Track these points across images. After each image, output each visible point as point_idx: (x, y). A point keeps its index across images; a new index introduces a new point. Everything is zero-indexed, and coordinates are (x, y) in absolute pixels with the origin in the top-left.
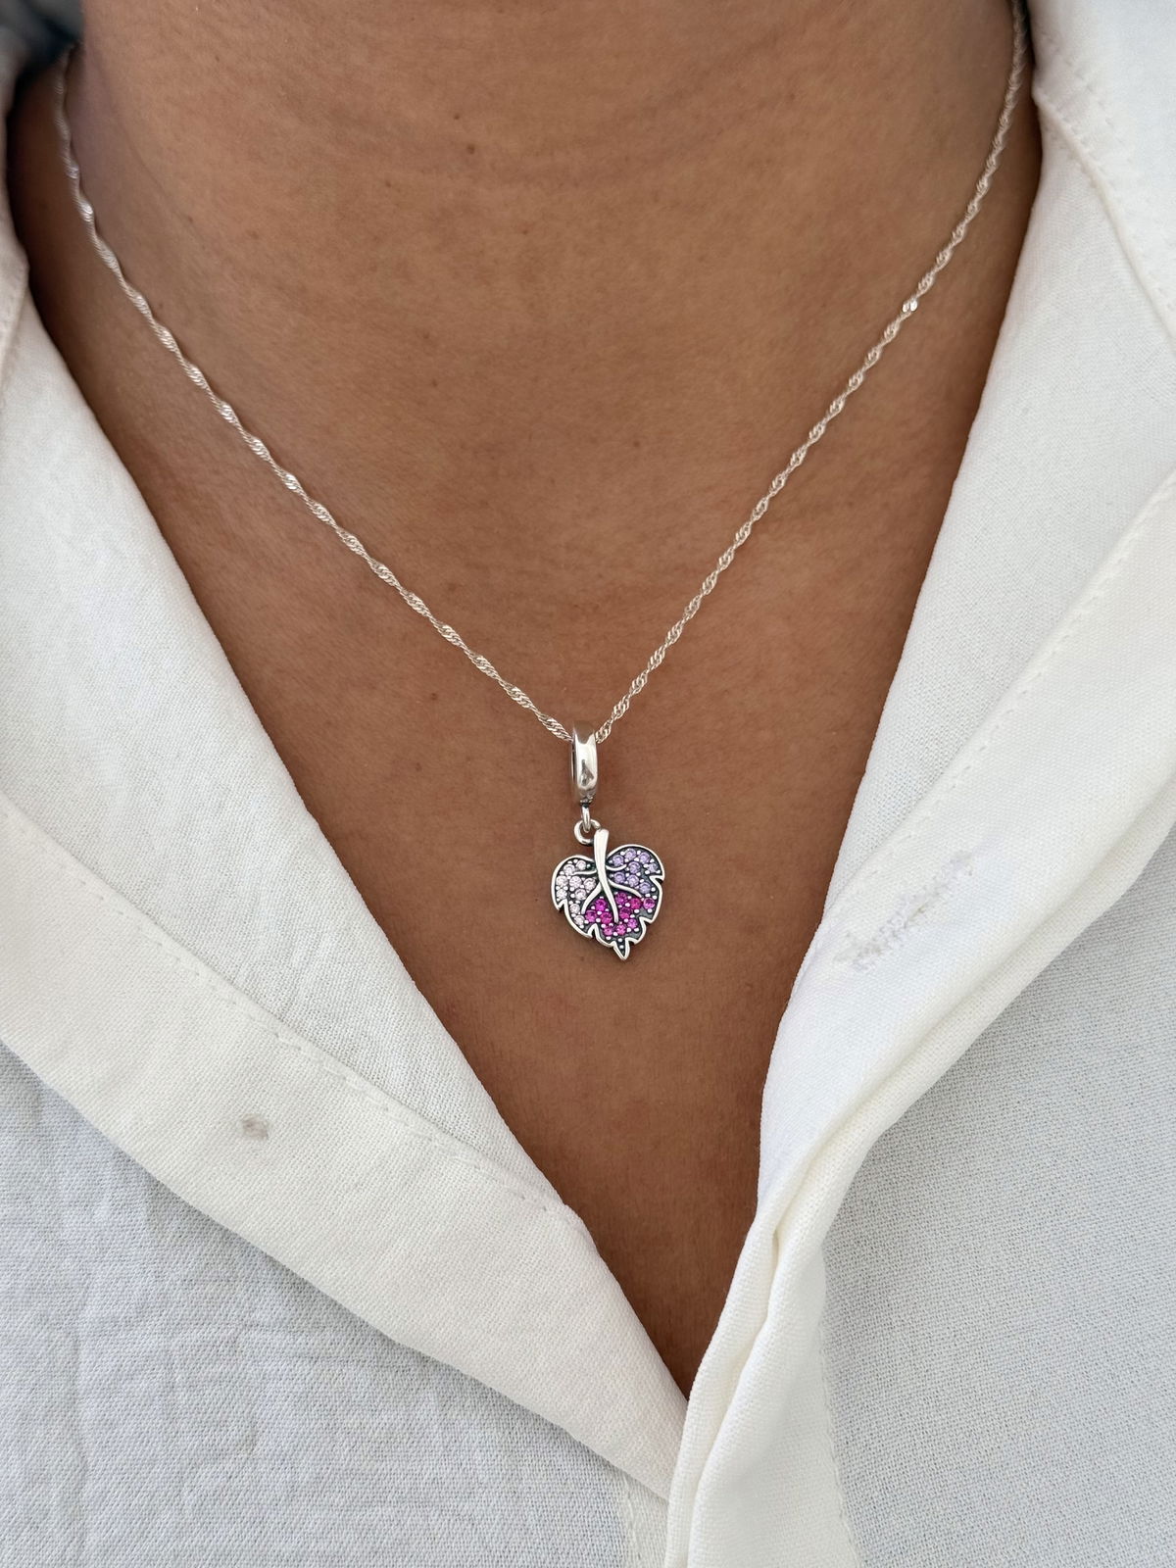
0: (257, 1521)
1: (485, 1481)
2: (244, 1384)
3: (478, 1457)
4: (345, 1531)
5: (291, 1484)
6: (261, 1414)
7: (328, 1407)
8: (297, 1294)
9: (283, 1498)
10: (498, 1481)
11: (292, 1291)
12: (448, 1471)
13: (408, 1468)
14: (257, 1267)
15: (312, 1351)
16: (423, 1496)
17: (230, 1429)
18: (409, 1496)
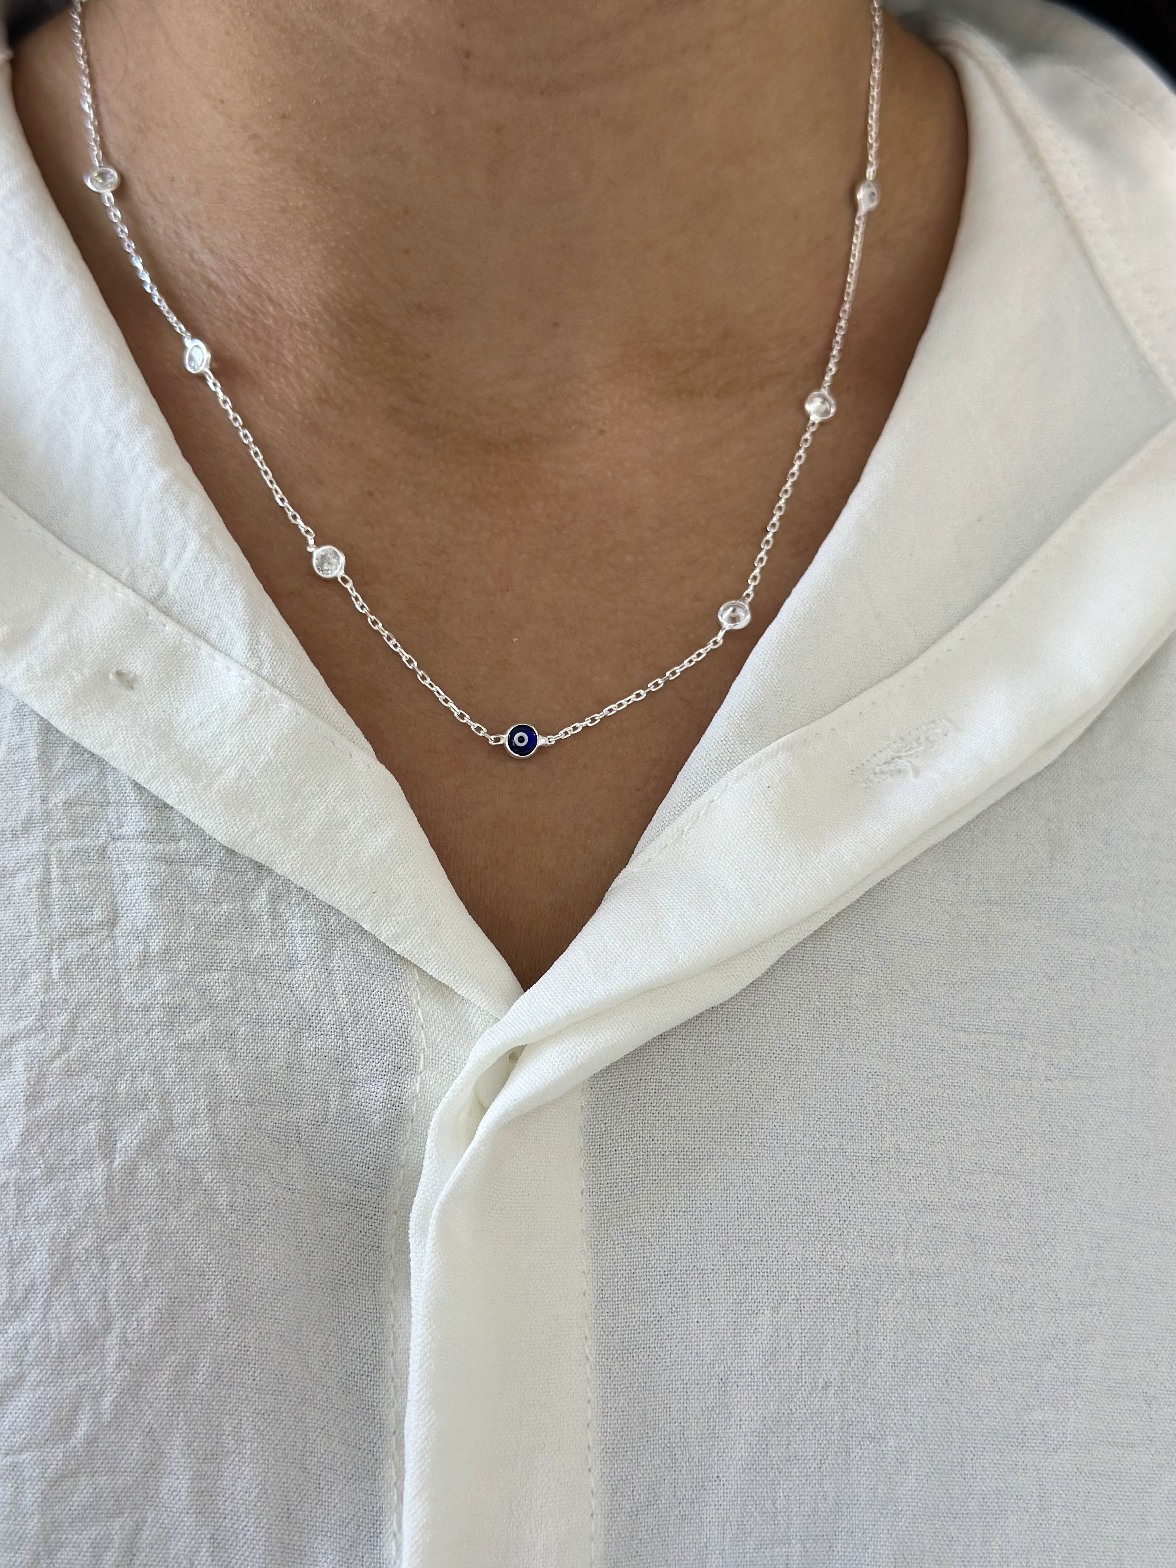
0: (114, 981)
1: (303, 959)
3: (299, 940)
4: (186, 989)
5: (144, 954)
6: (122, 903)
7: (178, 898)
9: (136, 964)
10: (313, 959)
12: (274, 949)
13: (241, 946)
15: (167, 856)
16: (252, 967)
17: (95, 913)
18: (241, 966)
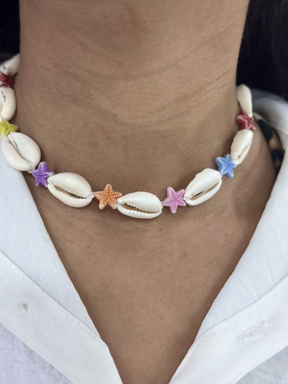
2: (13, 376)
8: (30, 354)
11: (29, 353)
14: (20, 346)
